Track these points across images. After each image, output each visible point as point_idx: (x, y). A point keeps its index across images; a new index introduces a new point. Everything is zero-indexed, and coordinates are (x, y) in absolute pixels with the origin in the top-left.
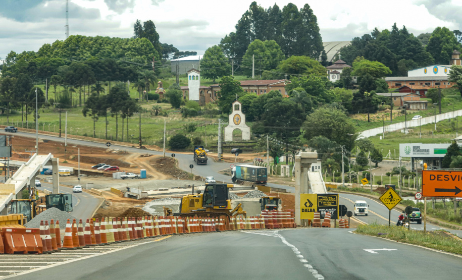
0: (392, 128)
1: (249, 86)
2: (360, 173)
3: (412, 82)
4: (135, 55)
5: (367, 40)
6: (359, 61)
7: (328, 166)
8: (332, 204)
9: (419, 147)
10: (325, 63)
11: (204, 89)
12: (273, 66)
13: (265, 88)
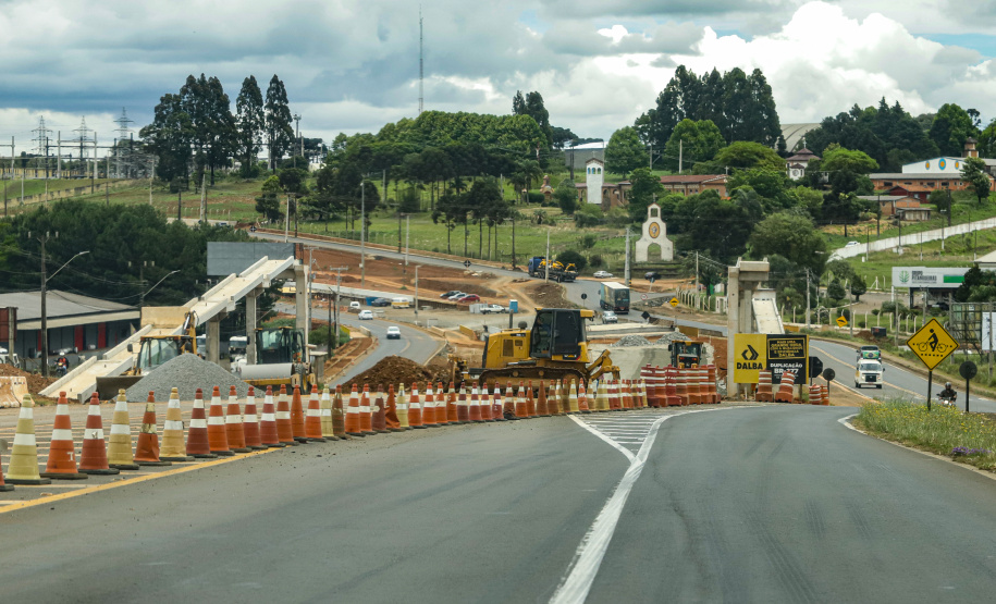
0: (880, 245)
1: (673, 184)
2: (833, 310)
3: (909, 181)
5: (844, 120)
6: (830, 149)
7: (785, 298)
8: (796, 355)
9: (920, 272)
10: (783, 153)
11: (609, 188)
12: (709, 157)
13: (697, 187)
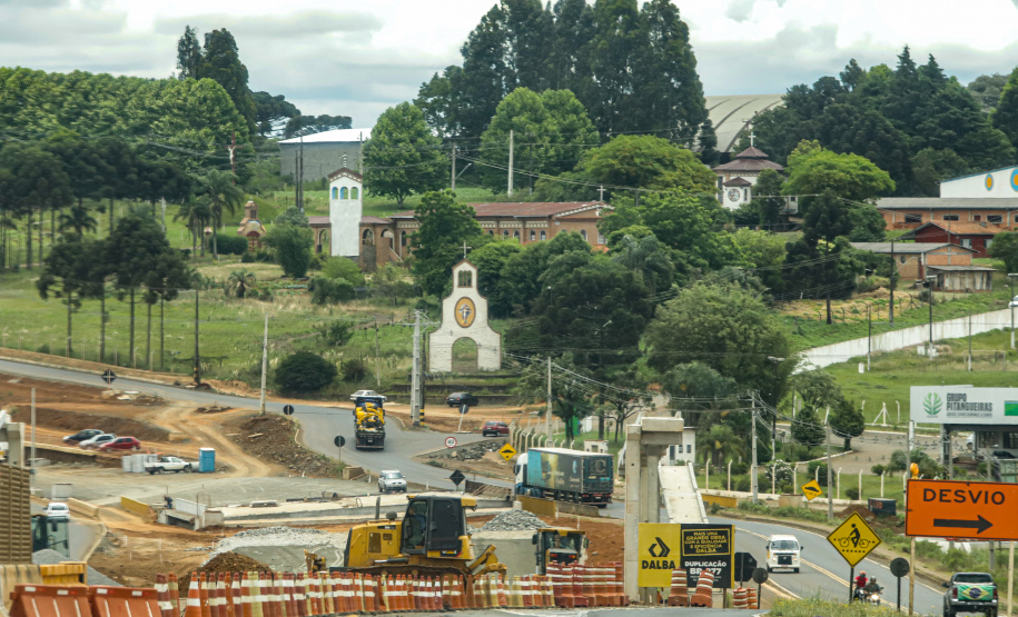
0: (893, 341)
1: (498, 219)
2: (802, 467)
3: (952, 214)
4: (181, 128)
5: (828, 93)
6: (804, 152)
7: (713, 445)
8: (718, 550)
9: (963, 396)
10: (710, 156)
11: (374, 225)
12: (566, 163)
13: (544, 225)
